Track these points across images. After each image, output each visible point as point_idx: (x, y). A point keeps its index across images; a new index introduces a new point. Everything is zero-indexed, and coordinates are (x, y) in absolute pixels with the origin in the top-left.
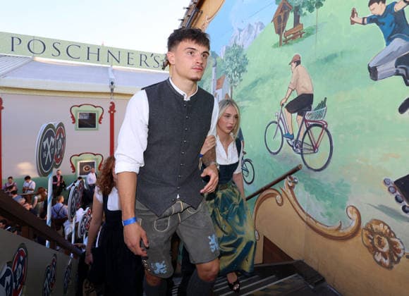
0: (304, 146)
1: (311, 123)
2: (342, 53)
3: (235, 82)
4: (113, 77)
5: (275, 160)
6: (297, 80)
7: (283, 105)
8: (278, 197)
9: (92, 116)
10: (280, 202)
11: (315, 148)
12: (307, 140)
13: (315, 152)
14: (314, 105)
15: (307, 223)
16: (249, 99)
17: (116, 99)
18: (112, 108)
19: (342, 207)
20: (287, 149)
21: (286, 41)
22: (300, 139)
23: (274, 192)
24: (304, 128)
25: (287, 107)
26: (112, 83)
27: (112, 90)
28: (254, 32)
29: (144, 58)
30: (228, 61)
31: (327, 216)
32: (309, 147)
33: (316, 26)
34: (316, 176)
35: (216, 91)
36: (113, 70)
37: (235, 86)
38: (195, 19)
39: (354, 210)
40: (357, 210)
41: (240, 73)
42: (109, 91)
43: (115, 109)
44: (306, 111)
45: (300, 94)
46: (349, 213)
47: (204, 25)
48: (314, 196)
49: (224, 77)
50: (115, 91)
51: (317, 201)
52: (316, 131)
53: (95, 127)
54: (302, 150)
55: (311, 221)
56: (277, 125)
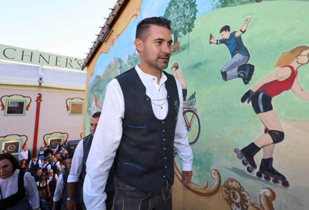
2: (205, 62)
4: (43, 74)
11: (188, 127)
13: (189, 130)
17: (42, 91)
18: (39, 98)
19: (208, 171)
26: (41, 79)
27: (40, 84)
29: (69, 61)
30: (130, 65)
31: (198, 178)
33: (188, 44)
36: (43, 69)
38: (107, 35)
39: (216, 172)
40: (218, 172)
42: (38, 84)
43: (42, 99)
46: (213, 174)
47: (113, 40)
52: (189, 115)
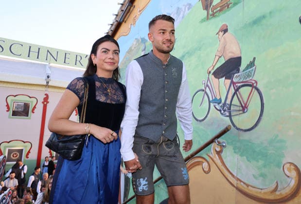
0: (232, 108)
1: (239, 85)
2: (270, 13)
5: (201, 127)
6: (224, 47)
7: (210, 72)
8: (205, 165)
9: (26, 106)
10: (206, 169)
11: (244, 108)
12: (236, 101)
13: (244, 112)
14: (242, 67)
15: (237, 188)
18: (46, 99)
19: (278, 165)
20: (215, 114)
21: (213, 15)
22: (228, 102)
23: (200, 160)
24: (232, 90)
25: (214, 74)
26: (48, 77)
27: (48, 83)
28: (182, 13)
29: (79, 58)
32: (238, 109)
34: (246, 136)
39: (293, 167)
40: (296, 166)
43: (49, 101)
44: (234, 74)
46: (286, 171)
47: (135, 17)
48: (245, 157)
50: (50, 84)
51: (248, 163)
53: (28, 116)
54: (230, 113)
55: (242, 186)
56: (204, 92)
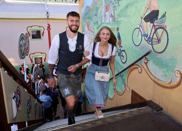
0: (153, 40)
1: (157, 27)
3: (116, 7)
4: (48, 9)
5: (138, 49)
6: (150, 3)
7: (142, 18)
8: (139, 69)
9: (38, 32)
10: (140, 71)
11: (159, 41)
12: (155, 37)
13: (159, 43)
14: (159, 17)
15: (154, 81)
16: (124, 16)
18: (49, 27)
19: (172, 71)
20: (144, 42)
22: (151, 36)
23: (137, 66)
25: (145, 19)
26: (48, 13)
31: (165, 77)
32: (156, 41)
34: (159, 56)
35: (106, 13)
36: (47, 5)
37: (116, 9)
39: (179, 72)
40: (181, 72)
41: (118, 1)
42: (46, 17)
43: (51, 28)
44: (155, 20)
45: (152, 10)
46: (176, 74)
48: (158, 66)
49: (110, 4)
50: (49, 17)
51: (159, 69)
52: (160, 31)
53: (40, 38)
54: (152, 43)
55: (156, 80)
56: (139, 30)
